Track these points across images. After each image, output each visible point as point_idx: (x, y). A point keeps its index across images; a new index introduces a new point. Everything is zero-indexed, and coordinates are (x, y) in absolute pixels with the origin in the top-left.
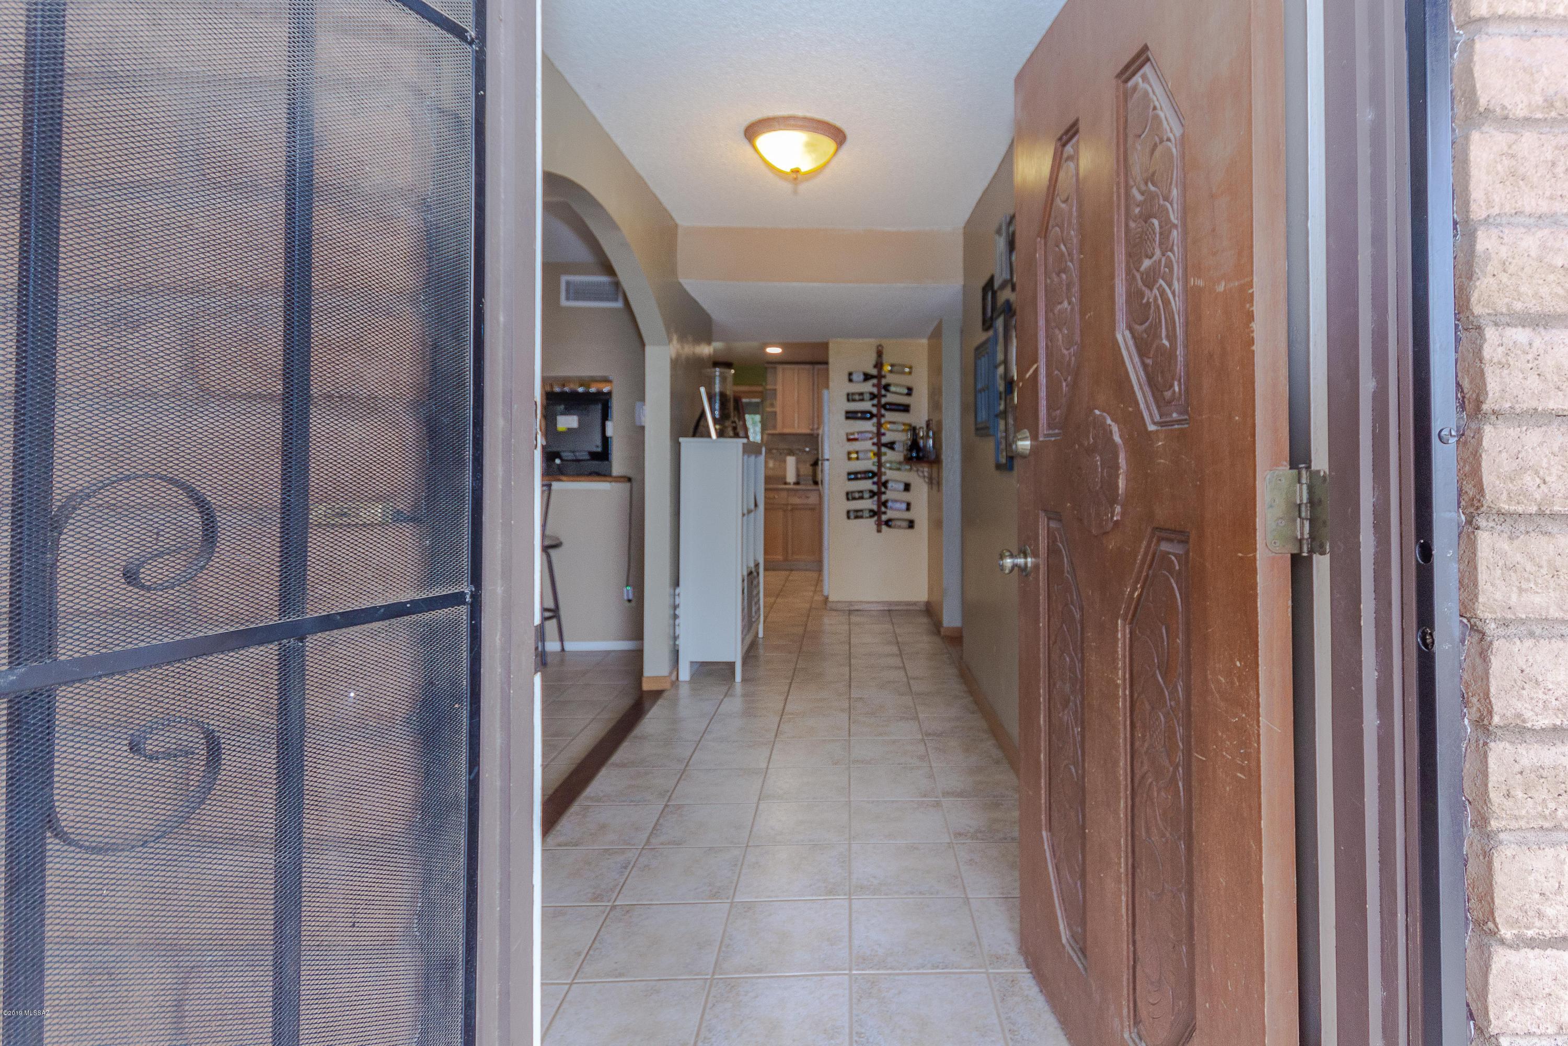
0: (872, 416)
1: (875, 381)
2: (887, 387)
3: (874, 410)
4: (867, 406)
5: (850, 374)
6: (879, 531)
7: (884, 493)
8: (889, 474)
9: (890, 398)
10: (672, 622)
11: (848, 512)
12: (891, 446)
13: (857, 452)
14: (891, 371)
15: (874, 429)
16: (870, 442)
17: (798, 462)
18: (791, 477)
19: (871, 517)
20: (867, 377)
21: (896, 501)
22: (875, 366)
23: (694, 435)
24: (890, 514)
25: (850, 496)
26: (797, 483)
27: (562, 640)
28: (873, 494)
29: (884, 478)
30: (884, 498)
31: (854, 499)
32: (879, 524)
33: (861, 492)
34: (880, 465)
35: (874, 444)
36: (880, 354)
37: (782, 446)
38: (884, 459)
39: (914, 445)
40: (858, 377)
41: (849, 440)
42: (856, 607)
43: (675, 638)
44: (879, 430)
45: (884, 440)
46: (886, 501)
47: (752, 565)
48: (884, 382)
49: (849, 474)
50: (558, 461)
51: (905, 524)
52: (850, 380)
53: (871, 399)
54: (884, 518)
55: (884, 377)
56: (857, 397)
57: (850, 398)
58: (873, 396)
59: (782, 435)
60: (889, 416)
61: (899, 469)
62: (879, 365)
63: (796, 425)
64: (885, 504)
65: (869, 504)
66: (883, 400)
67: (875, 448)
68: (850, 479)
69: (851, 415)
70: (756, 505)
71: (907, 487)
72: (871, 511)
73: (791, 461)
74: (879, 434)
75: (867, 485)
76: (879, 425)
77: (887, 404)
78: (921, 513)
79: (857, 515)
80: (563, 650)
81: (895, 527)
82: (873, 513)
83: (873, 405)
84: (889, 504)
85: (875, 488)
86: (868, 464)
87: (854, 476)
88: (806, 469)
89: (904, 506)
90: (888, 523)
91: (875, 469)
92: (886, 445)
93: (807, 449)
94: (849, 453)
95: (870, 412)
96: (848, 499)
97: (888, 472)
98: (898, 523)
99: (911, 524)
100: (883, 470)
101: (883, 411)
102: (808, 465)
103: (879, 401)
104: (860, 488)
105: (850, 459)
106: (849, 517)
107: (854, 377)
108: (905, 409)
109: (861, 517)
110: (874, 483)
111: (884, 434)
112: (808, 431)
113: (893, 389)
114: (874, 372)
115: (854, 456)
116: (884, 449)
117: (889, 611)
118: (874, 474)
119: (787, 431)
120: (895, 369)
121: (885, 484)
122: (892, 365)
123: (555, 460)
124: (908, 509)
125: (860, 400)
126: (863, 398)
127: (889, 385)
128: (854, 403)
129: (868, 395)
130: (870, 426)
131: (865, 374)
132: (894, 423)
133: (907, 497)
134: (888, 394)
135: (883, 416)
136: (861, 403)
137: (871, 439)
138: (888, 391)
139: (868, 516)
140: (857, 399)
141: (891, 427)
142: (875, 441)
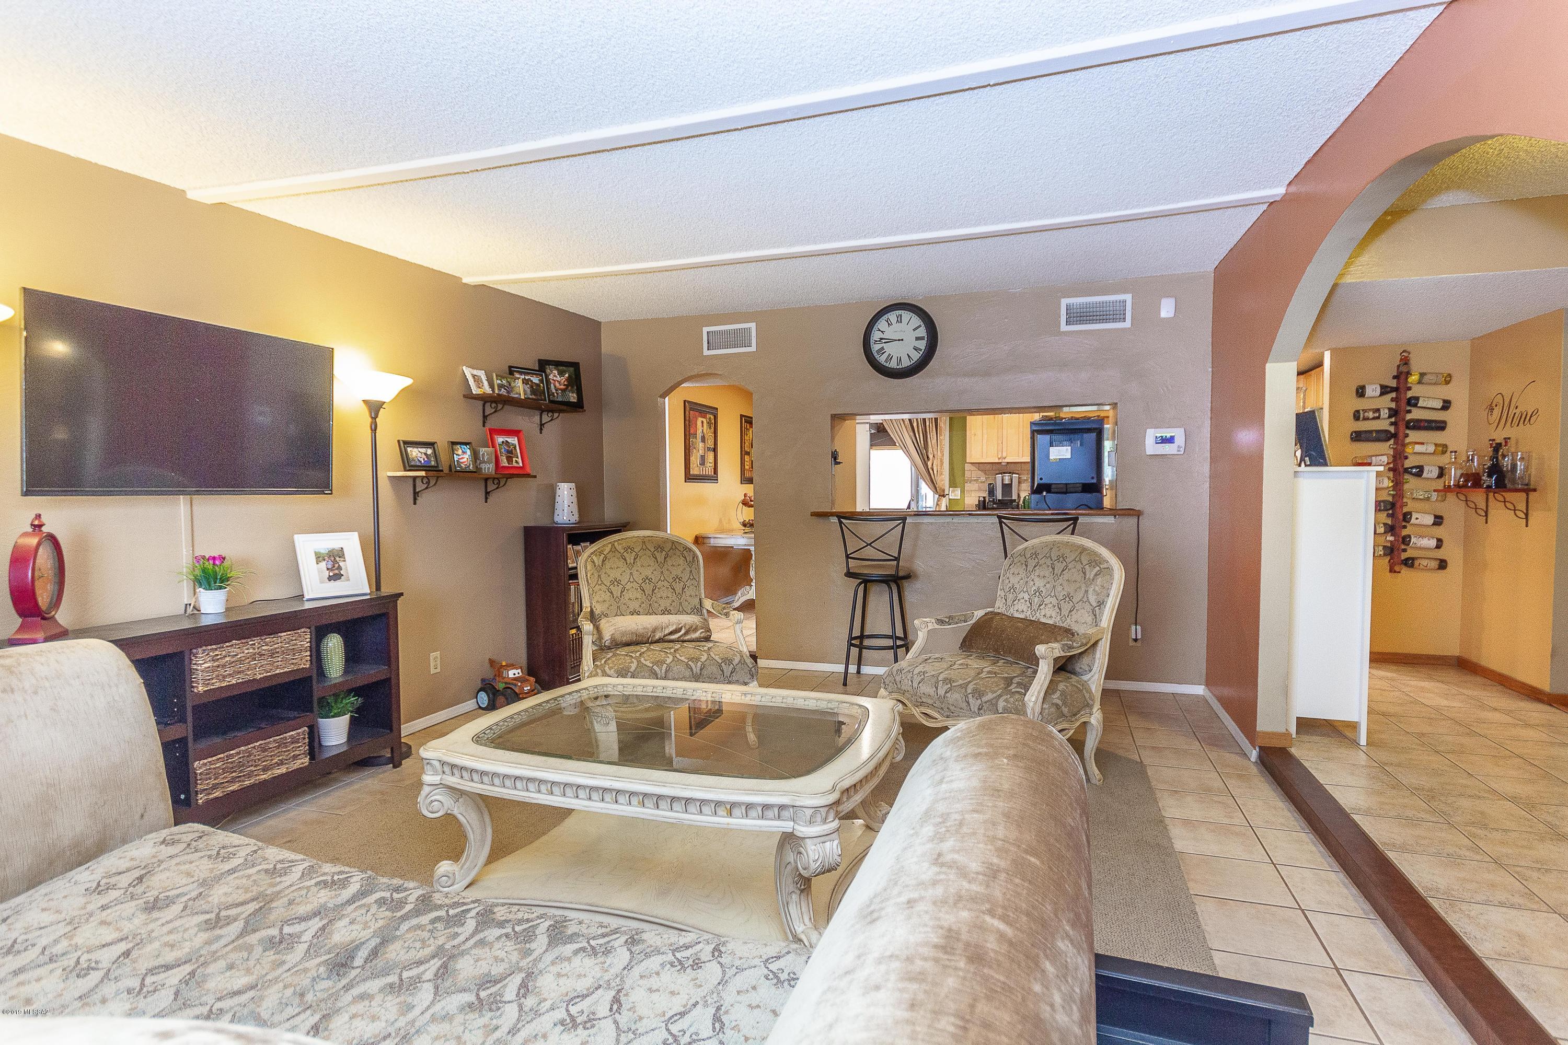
0: (1390, 436)
1: (1396, 395)
2: (1411, 401)
3: (1393, 430)
4: (1383, 424)
5: (1361, 388)
6: (1396, 572)
7: (1405, 527)
8: (1411, 505)
9: (1416, 414)
12: (1417, 471)
14: (1419, 382)
15: (1392, 452)
16: (1387, 467)
19: (1385, 555)
20: (1385, 390)
21: (1422, 537)
22: (1397, 377)
24: (1412, 552)
28: (1389, 528)
29: (1404, 510)
30: (1404, 533)
32: (1397, 564)
34: (1399, 494)
35: (1391, 469)
36: (1404, 361)
38: (1405, 487)
40: (1372, 390)
44: (1397, 453)
45: (1406, 464)
46: (1408, 536)
48: (1408, 395)
50: (1044, 494)
51: (1434, 564)
52: (1362, 395)
53: (1390, 417)
54: (1403, 556)
55: (1409, 389)
56: (1371, 415)
57: (1360, 414)
58: (1394, 413)
60: (1413, 436)
61: (1427, 499)
62: (1402, 375)
64: (1406, 540)
66: (1407, 417)
67: (1392, 474)
69: (1360, 436)
71: (1439, 520)
72: (1386, 547)
74: (1400, 457)
75: (1382, 517)
76: (1400, 447)
77: (1410, 421)
78: (1452, 552)
81: (1418, 568)
82: (1390, 551)
83: (1392, 424)
84: (1413, 540)
85: (1391, 521)
89: (1433, 543)
90: (1407, 562)
91: (1391, 498)
92: (1408, 471)
95: (1386, 431)
97: (1409, 502)
98: (1424, 562)
99: (1443, 565)
100: (1404, 500)
101: (1406, 431)
103: (1400, 419)
107: (1366, 391)
108: (1439, 426)
110: (1388, 516)
111: (1406, 458)
113: (1421, 403)
114: (1393, 383)
116: (1405, 476)
118: (1390, 505)
120: (1426, 378)
121: (1407, 517)
122: (1422, 375)
123: (1042, 493)
124: (1438, 547)
125: (1374, 418)
126: (1380, 415)
127: (1417, 399)
128: (1367, 422)
129: (1387, 411)
130: (1386, 448)
131: (1382, 387)
132: (1423, 444)
133: (1440, 531)
134: (1413, 409)
135: (1407, 436)
136: (1377, 422)
137: (1388, 463)
138: (1415, 405)
139: (1382, 553)
140: (1371, 417)
141: (1418, 448)
142: (1391, 466)
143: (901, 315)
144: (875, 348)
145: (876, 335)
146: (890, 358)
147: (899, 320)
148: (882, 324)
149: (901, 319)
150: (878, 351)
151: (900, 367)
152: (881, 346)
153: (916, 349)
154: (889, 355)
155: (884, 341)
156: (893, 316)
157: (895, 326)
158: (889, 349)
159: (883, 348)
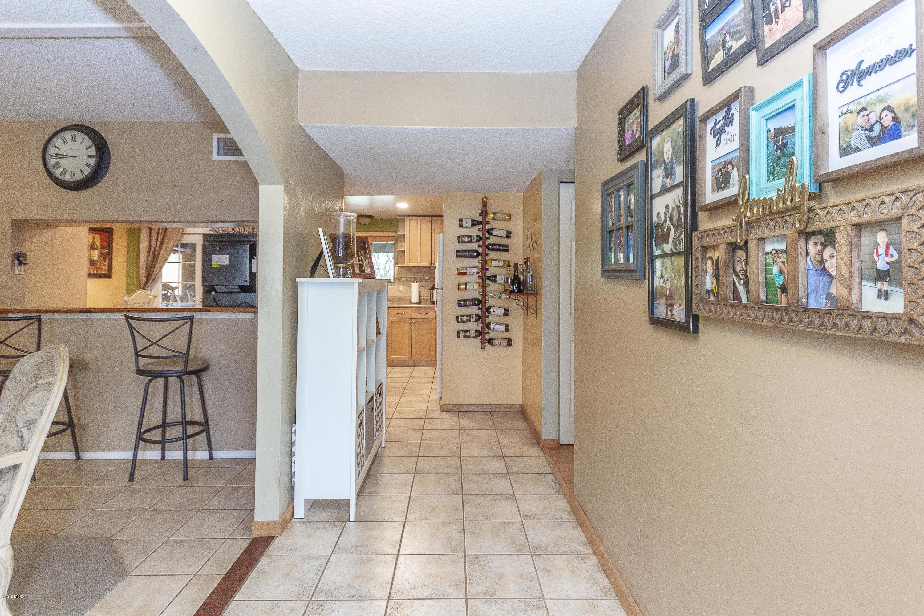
0: (479, 254)
1: (481, 226)
2: (490, 231)
3: (480, 250)
4: (474, 246)
5: (461, 220)
6: (483, 348)
7: (488, 317)
8: (491, 302)
9: (493, 240)
10: (287, 459)
11: (458, 332)
12: (493, 278)
13: (466, 284)
14: (494, 219)
15: (480, 265)
16: (477, 276)
17: (420, 287)
18: (415, 298)
19: (476, 336)
20: (474, 223)
21: (497, 323)
22: (481, 215)
23: (312, 275)
24: (492, 334)
25: (459, 320)
26: (420, 303)
27: (210, 449)
28: (479, 318)
29: (487, 305)
30: (487, 321)
31: (463, 322)
32: (483, 343)
33: (469, 316)
34: (484, 294)
35: (479, 277)
36: (485, 204)
37: (409, 275)
38: (487, 289)
39: (516, 280)
40: (467, 223)
41: (459, 274)
42: (464, 410)
43: (291, 475)
44: (483, 266)
45: (488, 274)
46: (490, 323)
47: (373, 388)
48: (488, 227)
49: (459, 301)
50: (213, 293)
51: (505, 342)
52: (461, 226)
53: (478, 241)
54: (487, 337)
55: (488, 223)
56: (466, 239)
57: (460, 239)
58: (479, 239)
59: (409, 268)
60: (492, 254)
61: (500, 298)
62: (484, 213)
63: (419, 260)
64: (488, 326)
65: (476, 326)
66: (488, 242)
67: (480, 281)
68: (459, 306)
69: (461, 254)
70: (378, 333)
71: (507, 312)
72: (476, 331)
73: (415, 286)
74: (484, 269)
75: (474, 310)
76: (484, 262)
77: (489, 244)
78: (517, 334)
79: (466, 334)
80: (211, 458)
81: (496, 345)
82: (479, 333)
83: (479, 246)
84: (492, 326)
85: (480, 313)
86: (474, 292)
87: (463, 303)
88: (426, 293)
89: (503, 328)
90: (490, 341)
91: (480, 298)
92: (489, 278)
93: (427, 278)
94: (459, 284)
95: (476, 251)
96: (458, 322)
97: (491, 300)
98: (499, 341)
99: (509, 342)
100: (487, 298)
101: (487, 251)
102: (427, 290)
103: (484, 243)
104: (468, 313)
105: (459, 289)
106: (458, 337)
107: (464, 223)
108: (506, 249)
109: (469, 337)
110: (479, 309)
111: (487, 269)
112: (428, 265)
113: (495, 232)
114: (480, 219)
115: (463, 287)
116: (487, 282)
117: (490, 412)
118: (480, 302)
119: (411, 264)
120: (497, 216)
121: (488, 310)
122: (495, 213)
123: (211, 293)
124: (507, 330)
125: (468, 242)
126: (471, 240)
127: (492, 229)
128: (464, 244)
129: (475, 237)
130: (476, 262)
131: (473, 221)
132: (496, 260)
133: (507, 320)
134: (491, 237)
135: (487, 254)
136: (469, 244)
137: (477, 273)
138: (492, 234)
139: (474, 335)
140: (466, 241)
141: (493, 263)
142: (480, 274)
143: (75, 135)
144: (51, 162)
145: (52, 151)
146: (64, 171)
147: (74, 139)
148: (58, 142)
149: (75, 138)
150: (54, 165)
151: (74, 180)
152: (56, 160)
153: (88, 165)
154: (64, 169)
155: (59, 156)
156: (68, 135)
157: (71, 144)
158: (64, 163)
159: (58, 163)
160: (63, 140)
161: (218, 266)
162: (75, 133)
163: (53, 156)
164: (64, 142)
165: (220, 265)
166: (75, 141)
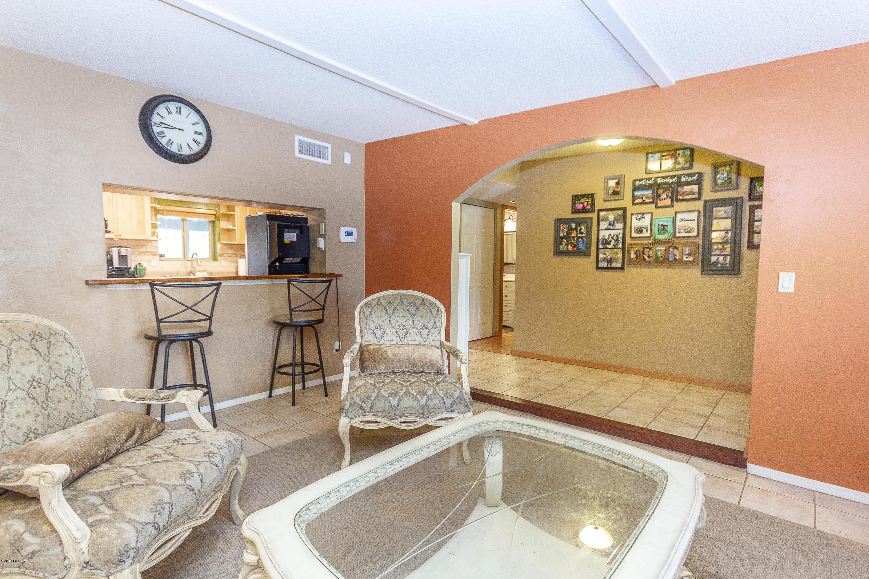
37: (230, 252)
50: (277, 264)
160: (167, 109)
161: (289, 242)
162: (180, 106)
163: (156, 124)
164: (168, 112)
165: (290, 241)
166: (180, 113)
